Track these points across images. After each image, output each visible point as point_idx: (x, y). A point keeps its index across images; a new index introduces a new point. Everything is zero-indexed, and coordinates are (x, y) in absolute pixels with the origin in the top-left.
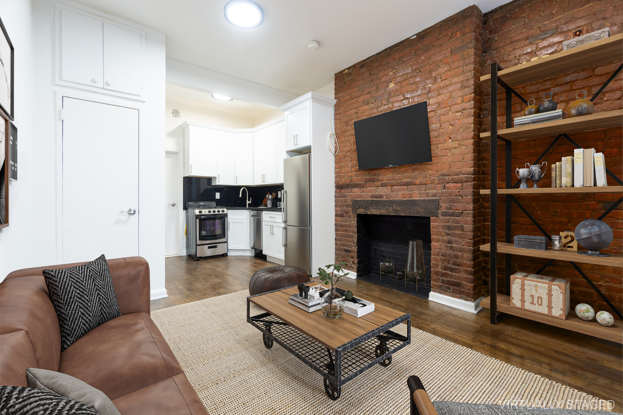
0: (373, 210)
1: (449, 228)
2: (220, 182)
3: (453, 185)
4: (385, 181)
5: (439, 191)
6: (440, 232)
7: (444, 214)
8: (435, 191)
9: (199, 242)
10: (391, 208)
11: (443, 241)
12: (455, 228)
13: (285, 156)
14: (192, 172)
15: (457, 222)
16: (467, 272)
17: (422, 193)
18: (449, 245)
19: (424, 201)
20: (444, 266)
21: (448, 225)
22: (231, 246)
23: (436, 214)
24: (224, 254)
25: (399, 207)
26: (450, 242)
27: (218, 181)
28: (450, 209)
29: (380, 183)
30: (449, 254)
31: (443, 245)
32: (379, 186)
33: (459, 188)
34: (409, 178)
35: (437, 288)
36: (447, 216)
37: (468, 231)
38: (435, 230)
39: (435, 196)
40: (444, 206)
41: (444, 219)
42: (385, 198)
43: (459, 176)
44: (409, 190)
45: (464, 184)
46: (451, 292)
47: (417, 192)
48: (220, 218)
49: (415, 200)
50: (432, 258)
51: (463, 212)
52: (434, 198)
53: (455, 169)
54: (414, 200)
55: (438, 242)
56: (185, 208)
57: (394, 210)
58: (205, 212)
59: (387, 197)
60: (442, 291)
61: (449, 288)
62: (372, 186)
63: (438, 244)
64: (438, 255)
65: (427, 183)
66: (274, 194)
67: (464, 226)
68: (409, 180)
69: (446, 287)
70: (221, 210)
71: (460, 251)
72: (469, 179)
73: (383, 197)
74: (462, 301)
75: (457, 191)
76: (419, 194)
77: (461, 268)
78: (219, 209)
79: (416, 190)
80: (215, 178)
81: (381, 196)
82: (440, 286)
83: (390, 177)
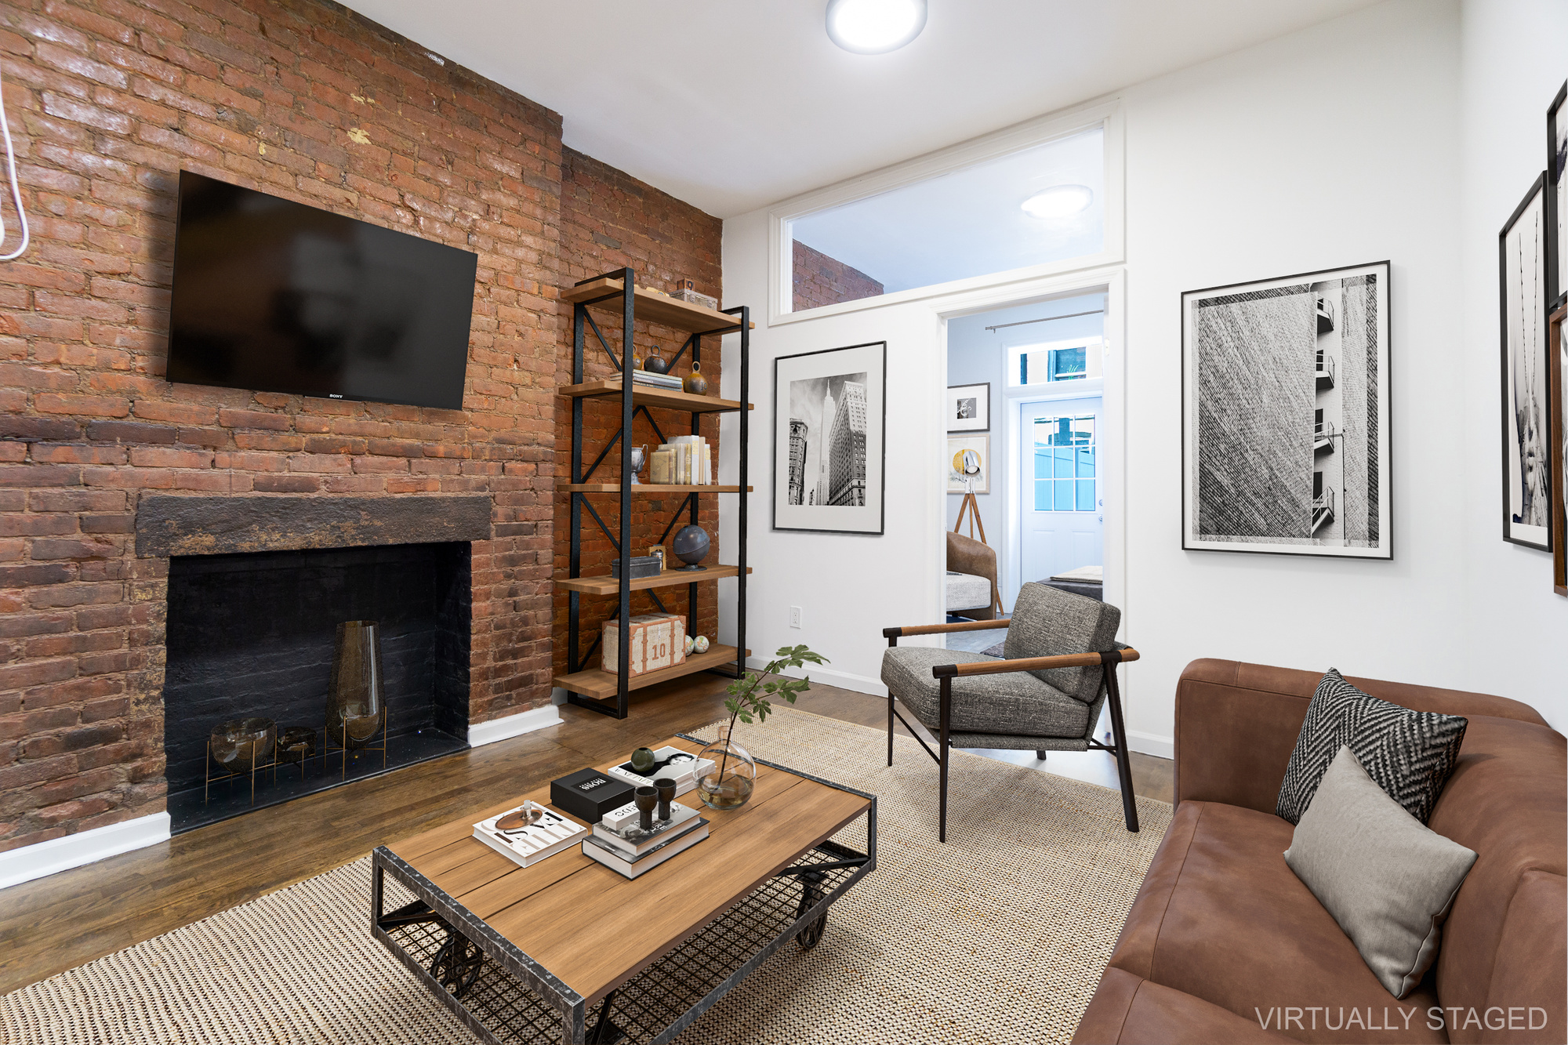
0: (268, 534)
1: (512, 561)
3: (520, 465)
4: (327, 437)
5: (493, 477)
6: (493, 573)
7: (503, 532)
8: (483, 477)
10: (350, 523)
11: (499, 595)
12: (523, 559)
15: (527, 546)
16: (543, 647)
17: (452, 481)
18: (511, 600)
19: (456, 500)
20: (499, 652)
21: (510, 556)
23: (485, 533)
25: (380, 518)
26: (512, 593)
28: (516, 519)
29: (305, 440)
30: (512, 619)
31: (500, 602)
32: (299, 450)
33: (531, 473)
34: (417, 436)
35: (485, 710)
36: (508, 535)
37: (546, 561)
38: (482, 570)
39: (483, 489)
40: (501, 511)
41: (502, 542)
42: (323, 492)
43: (531, 448)
44: (414, 470)
45: (541, 465)
46: (514, 705)
47: (437, 476)
49: (432, 499)
50: (475, 640)
51: (536, 526)
52: (480, 494)
53: (524, 432)
54: (428, 498)
55: (488, 599)
57: (362, 529)
59: (336, 487)
60: (494, 713)
61: (509, 698)
62: (266, 446)
63: (488, 602)
64: (487, 629)
65: (465, 456)
67: (539, 552)
68: (416, 442)
69: (503, 698)
71: (532, 608)
72: (550, 457)
73: (314, 489)
74: (536, 712)
75: (528, 479)
76: (443, 482)
77: (533, 643)
79: (436, 472)
81: (309, 486)
82: (490, 703)
83: (349, 425)
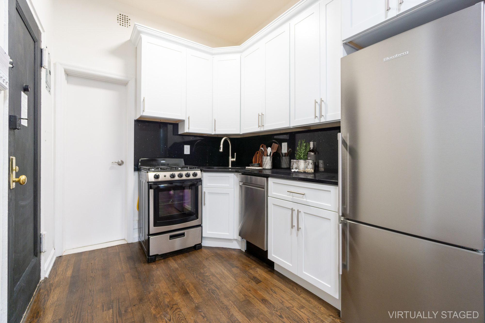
2: (190, 128)
9: (153, 229)
13: (341, 52)
14: (145, 110)
22: (207, 231)
24: (196, 245)
27: (187, 127)
48: (190, 187)
56: (137, 169)
58: (165, 176)
66: (276, 146)
70: (191, 172)
78: (189, 172)
80: (183, 121)
